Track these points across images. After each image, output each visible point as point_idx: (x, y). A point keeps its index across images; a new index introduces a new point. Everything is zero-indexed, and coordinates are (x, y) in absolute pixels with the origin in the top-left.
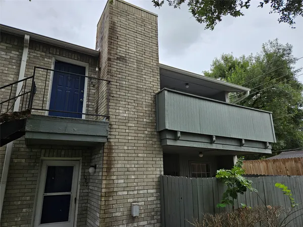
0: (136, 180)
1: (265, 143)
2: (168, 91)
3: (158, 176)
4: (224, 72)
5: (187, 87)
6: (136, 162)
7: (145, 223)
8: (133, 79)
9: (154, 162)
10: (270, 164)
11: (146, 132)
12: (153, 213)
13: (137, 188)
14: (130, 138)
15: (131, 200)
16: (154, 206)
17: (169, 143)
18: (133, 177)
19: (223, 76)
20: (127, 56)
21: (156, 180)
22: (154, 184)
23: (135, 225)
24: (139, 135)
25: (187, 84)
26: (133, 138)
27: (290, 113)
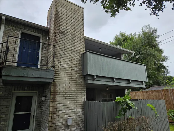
0: (70, 104)
1: (142, 82)
2: (89, 52)
3: (83, 101)
4: (121, 42)
5: (100, 50)
6: (70, 93)
7: (75, 128)
8: (69, 45)
9: (81, 93)
10: (145, 94)
11: (77, 76)
12: (80, 123)
13: (70, 108)
14: (67, 79)
15: (67, 116)
16: (80, 119)
17: (90, 82)
18: (68, 102)
19: (120, 44)
20: (65, 31)
21: (82, 103)
22: (81, 106)
23: (69, 130)
24: (72, 77)
25: (100, 48)
26: (69, 79)
27: (155, 65)
